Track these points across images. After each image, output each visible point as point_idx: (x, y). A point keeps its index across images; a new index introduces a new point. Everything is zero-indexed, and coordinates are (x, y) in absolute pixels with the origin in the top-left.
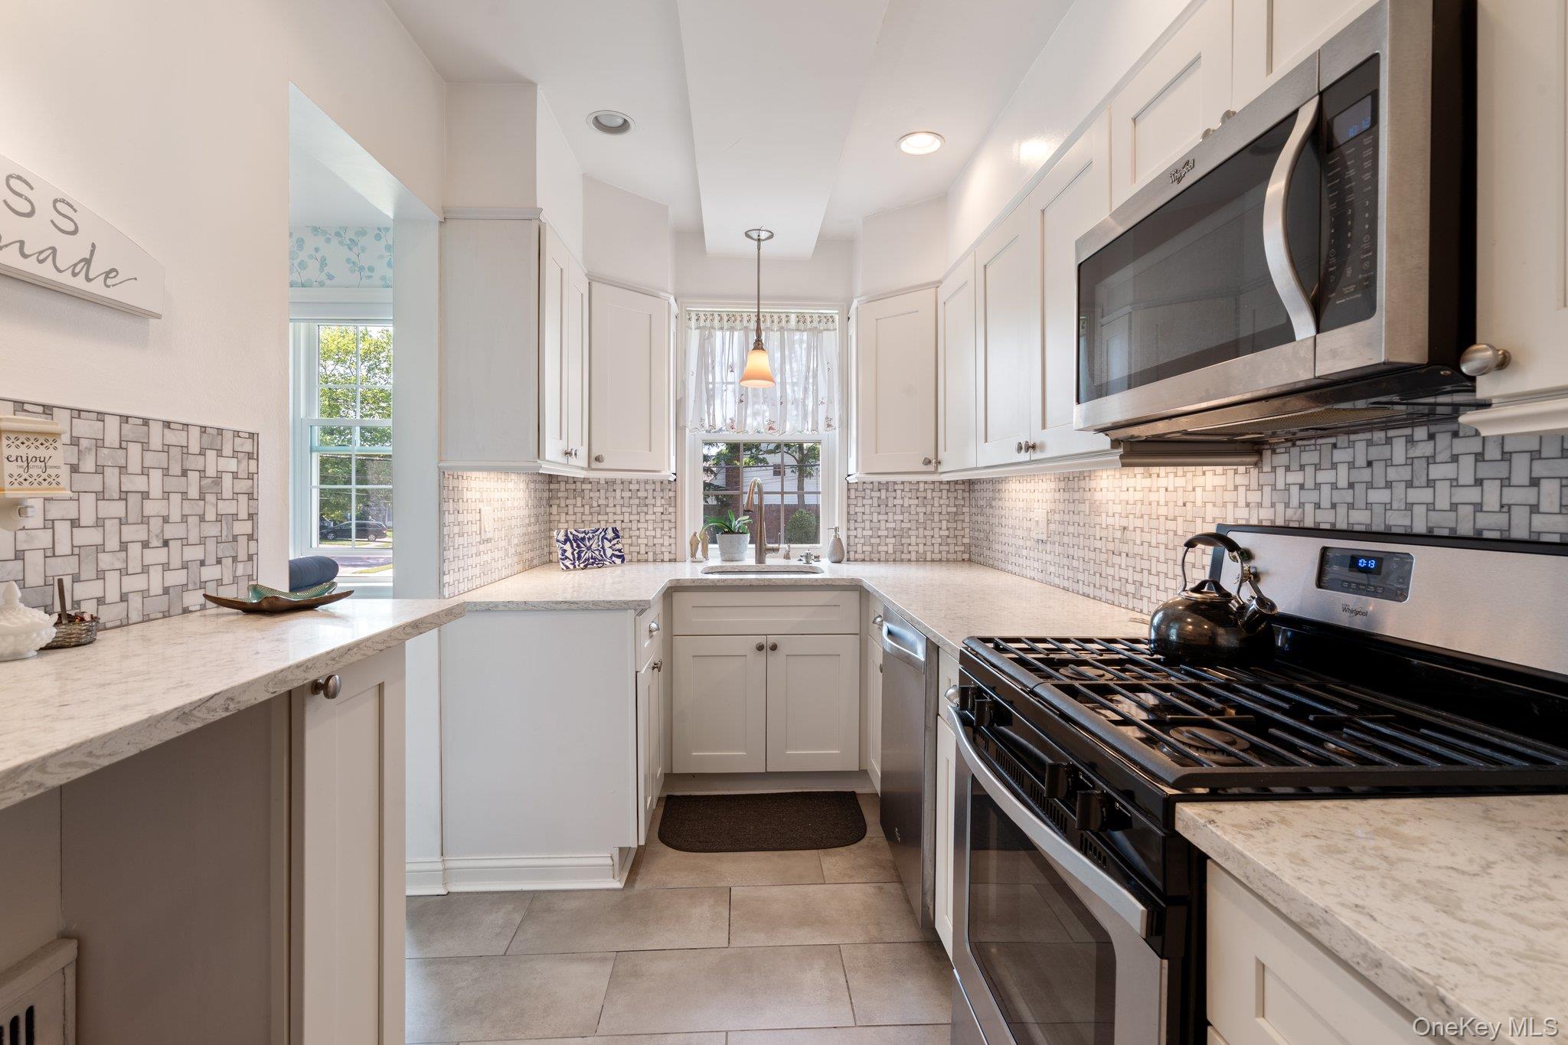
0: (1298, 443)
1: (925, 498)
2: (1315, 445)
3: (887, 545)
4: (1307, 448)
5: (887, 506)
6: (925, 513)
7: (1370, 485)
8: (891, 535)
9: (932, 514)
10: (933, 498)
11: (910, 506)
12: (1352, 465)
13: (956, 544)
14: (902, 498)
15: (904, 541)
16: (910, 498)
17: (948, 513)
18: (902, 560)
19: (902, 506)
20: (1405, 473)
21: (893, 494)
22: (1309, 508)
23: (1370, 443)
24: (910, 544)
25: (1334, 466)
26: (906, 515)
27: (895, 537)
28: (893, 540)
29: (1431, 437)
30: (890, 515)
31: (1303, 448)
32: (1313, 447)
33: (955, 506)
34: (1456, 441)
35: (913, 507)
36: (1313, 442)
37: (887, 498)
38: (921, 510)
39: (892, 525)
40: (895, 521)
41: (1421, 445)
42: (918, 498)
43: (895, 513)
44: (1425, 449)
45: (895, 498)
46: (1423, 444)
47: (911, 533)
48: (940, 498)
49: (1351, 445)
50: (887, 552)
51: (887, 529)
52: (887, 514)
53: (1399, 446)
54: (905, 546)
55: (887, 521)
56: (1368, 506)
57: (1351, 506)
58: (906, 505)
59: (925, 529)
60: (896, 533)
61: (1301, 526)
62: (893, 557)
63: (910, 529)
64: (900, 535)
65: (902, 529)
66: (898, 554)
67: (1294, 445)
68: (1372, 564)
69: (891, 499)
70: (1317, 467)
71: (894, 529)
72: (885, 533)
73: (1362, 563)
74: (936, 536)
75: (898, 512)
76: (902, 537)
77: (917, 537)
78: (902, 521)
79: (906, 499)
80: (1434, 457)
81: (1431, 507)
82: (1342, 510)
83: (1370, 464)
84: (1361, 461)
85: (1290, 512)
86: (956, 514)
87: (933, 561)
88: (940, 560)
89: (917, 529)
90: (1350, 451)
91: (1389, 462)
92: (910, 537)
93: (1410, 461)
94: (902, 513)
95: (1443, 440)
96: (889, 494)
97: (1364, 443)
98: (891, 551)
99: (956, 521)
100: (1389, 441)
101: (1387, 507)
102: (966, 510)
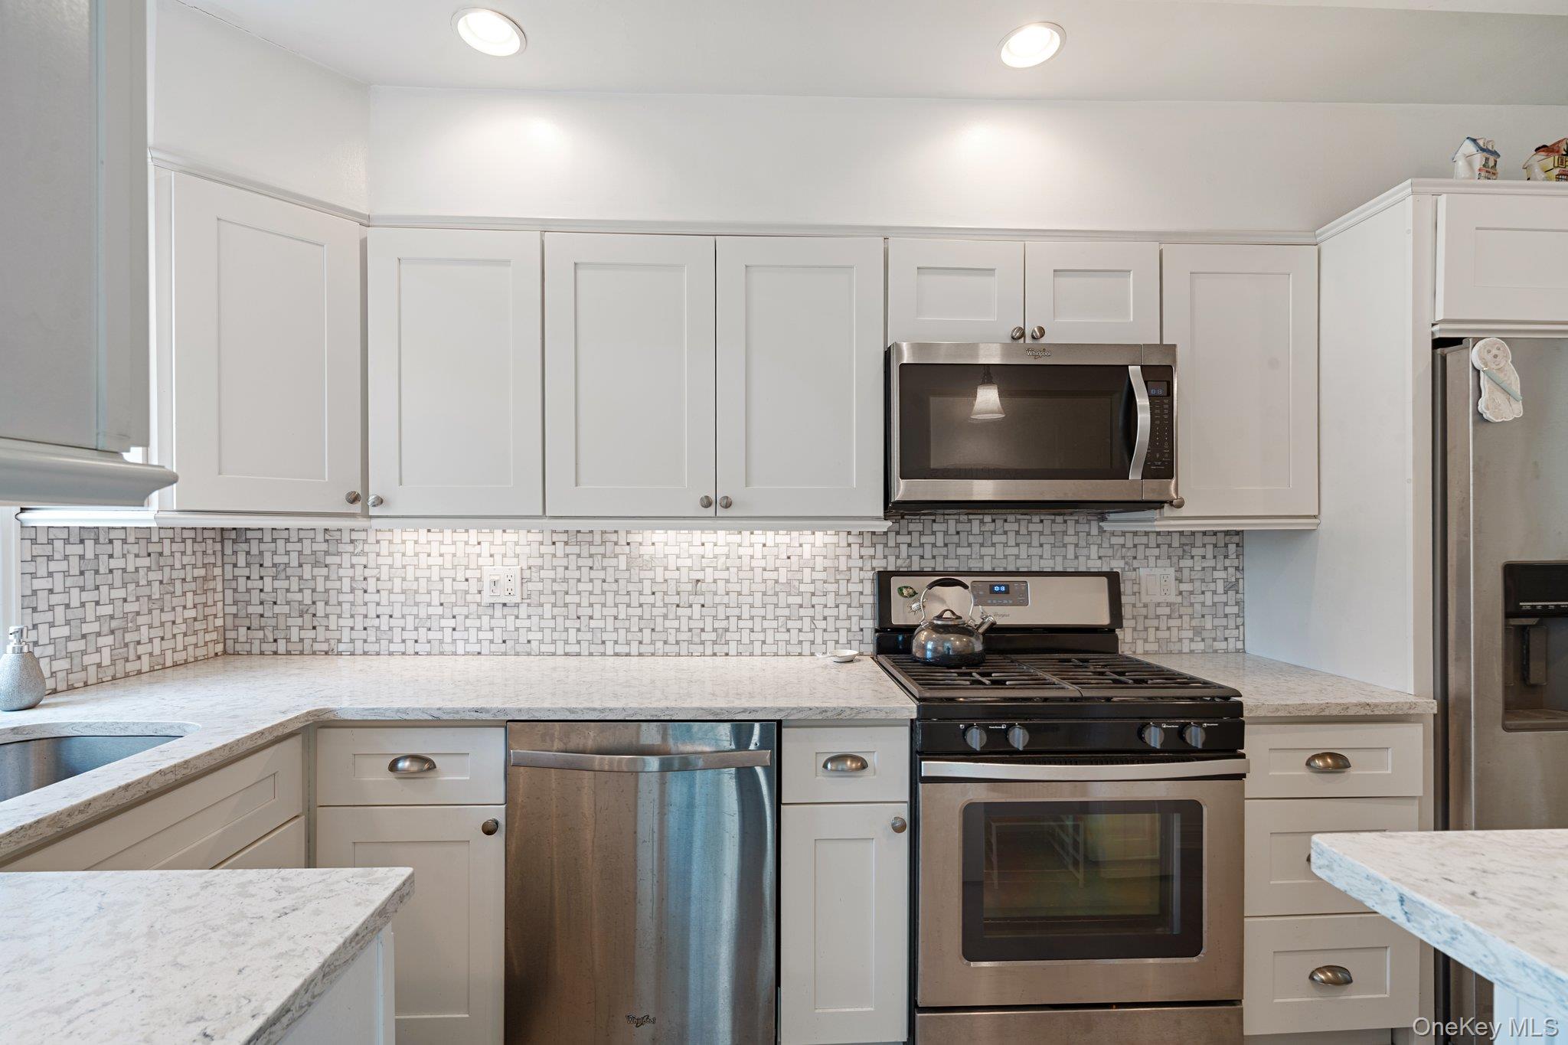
0: (906, 517)
1: (161, 554)
2: (920, 519)
3: (98, 650)
4: (913, 521)
5: (97, 572)
6: (161, 582)
7: (958, 545)
8: (105, 629)
9: (172, 581)
10: (172, 554)
11: (137, 569)
12: (946, 533)
13: (206, 631)
14: (124, 556)
15: (129, 637)
16: (137, 556)
17: (195, 579)
18: (127, 675)
19: (124, 570)
20: (980, 539)
21: (108, 549)
22: (916, 559)
23: (958, 521)
24: (139, 643)
25: (934, 533)
26: (131, 587)
27: (112, 632)
28: (109, 640)
29: (994, 521)
30: (104, 589)
31: (910, 521)
32: (918, 521)
33: (204, 566)
34: (1006, 524)
35: (142, 572)
36: (918, 517)
37: (97, 556)
38: (154, 576)
39: (107, 610)
40: (112, 601)
41: (988, 525)
42: (149, 555)
43: (111, 586)
44: (990, 527)
45: (111, 556)
46: (989, 524)
47: (141, 620)
48: (183, 553)
49: (946, 521)
50: (99, 665)
51: (98, 618)
52: (97, 588)
53: (976, 524)
54: (131, 646)
55: (97, 603)
56: (957, 557)
57: (946, 557)
58: (131, 568)
59: (162, 610)
60: (114, 624)
61: (909, 570)
62: (110, 672)
63: (138, 613)
64: (120, 627)
65: (125, 615)
66: (120, 664)
67: (903, 518)
68: (1003, 589)
69: (104, 558)
70: (922, 533)
71: (112, 617)
72: (95, 627)
73: (997, 589)
74: (179, 620)
75: (118, 583)
76: (125, 630)
77: (151, 627)
78: (125, 600)
79: (131, 557)
80: (995, 531)
81: (993, 557)
82: (940, 560)
83: (958, 533)
84: (952, 531)
85: (900, 562)
86: (205, 579)
87: (175, 665)
88: (186, 662)
89: (150, 612)
90: (945, 525)
91: (970, 533)
92: (138, 629)
93: (982, 533)
94: (125, 585)
95: (999, 523)
96: (100, 549)
97: (978, 521)
98: (106, 662)
99: (205, 592)
100: (970, 521)
101: (969, 557)
102: (218, 571)
